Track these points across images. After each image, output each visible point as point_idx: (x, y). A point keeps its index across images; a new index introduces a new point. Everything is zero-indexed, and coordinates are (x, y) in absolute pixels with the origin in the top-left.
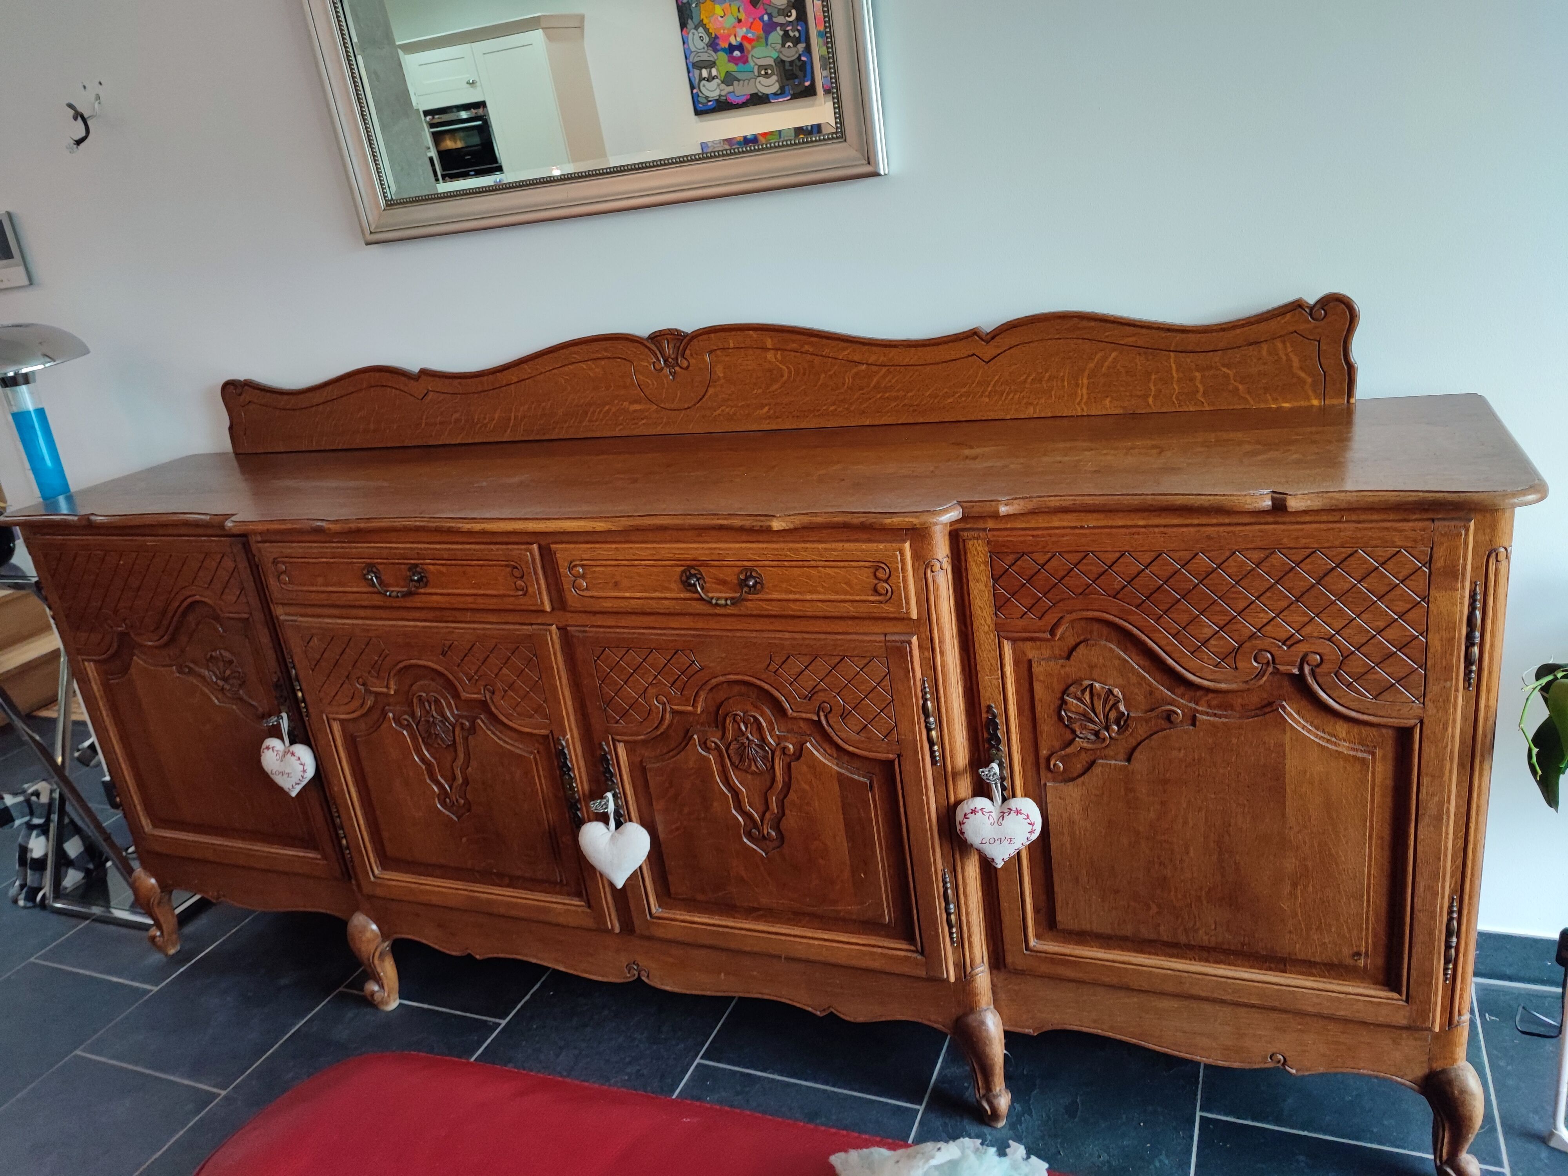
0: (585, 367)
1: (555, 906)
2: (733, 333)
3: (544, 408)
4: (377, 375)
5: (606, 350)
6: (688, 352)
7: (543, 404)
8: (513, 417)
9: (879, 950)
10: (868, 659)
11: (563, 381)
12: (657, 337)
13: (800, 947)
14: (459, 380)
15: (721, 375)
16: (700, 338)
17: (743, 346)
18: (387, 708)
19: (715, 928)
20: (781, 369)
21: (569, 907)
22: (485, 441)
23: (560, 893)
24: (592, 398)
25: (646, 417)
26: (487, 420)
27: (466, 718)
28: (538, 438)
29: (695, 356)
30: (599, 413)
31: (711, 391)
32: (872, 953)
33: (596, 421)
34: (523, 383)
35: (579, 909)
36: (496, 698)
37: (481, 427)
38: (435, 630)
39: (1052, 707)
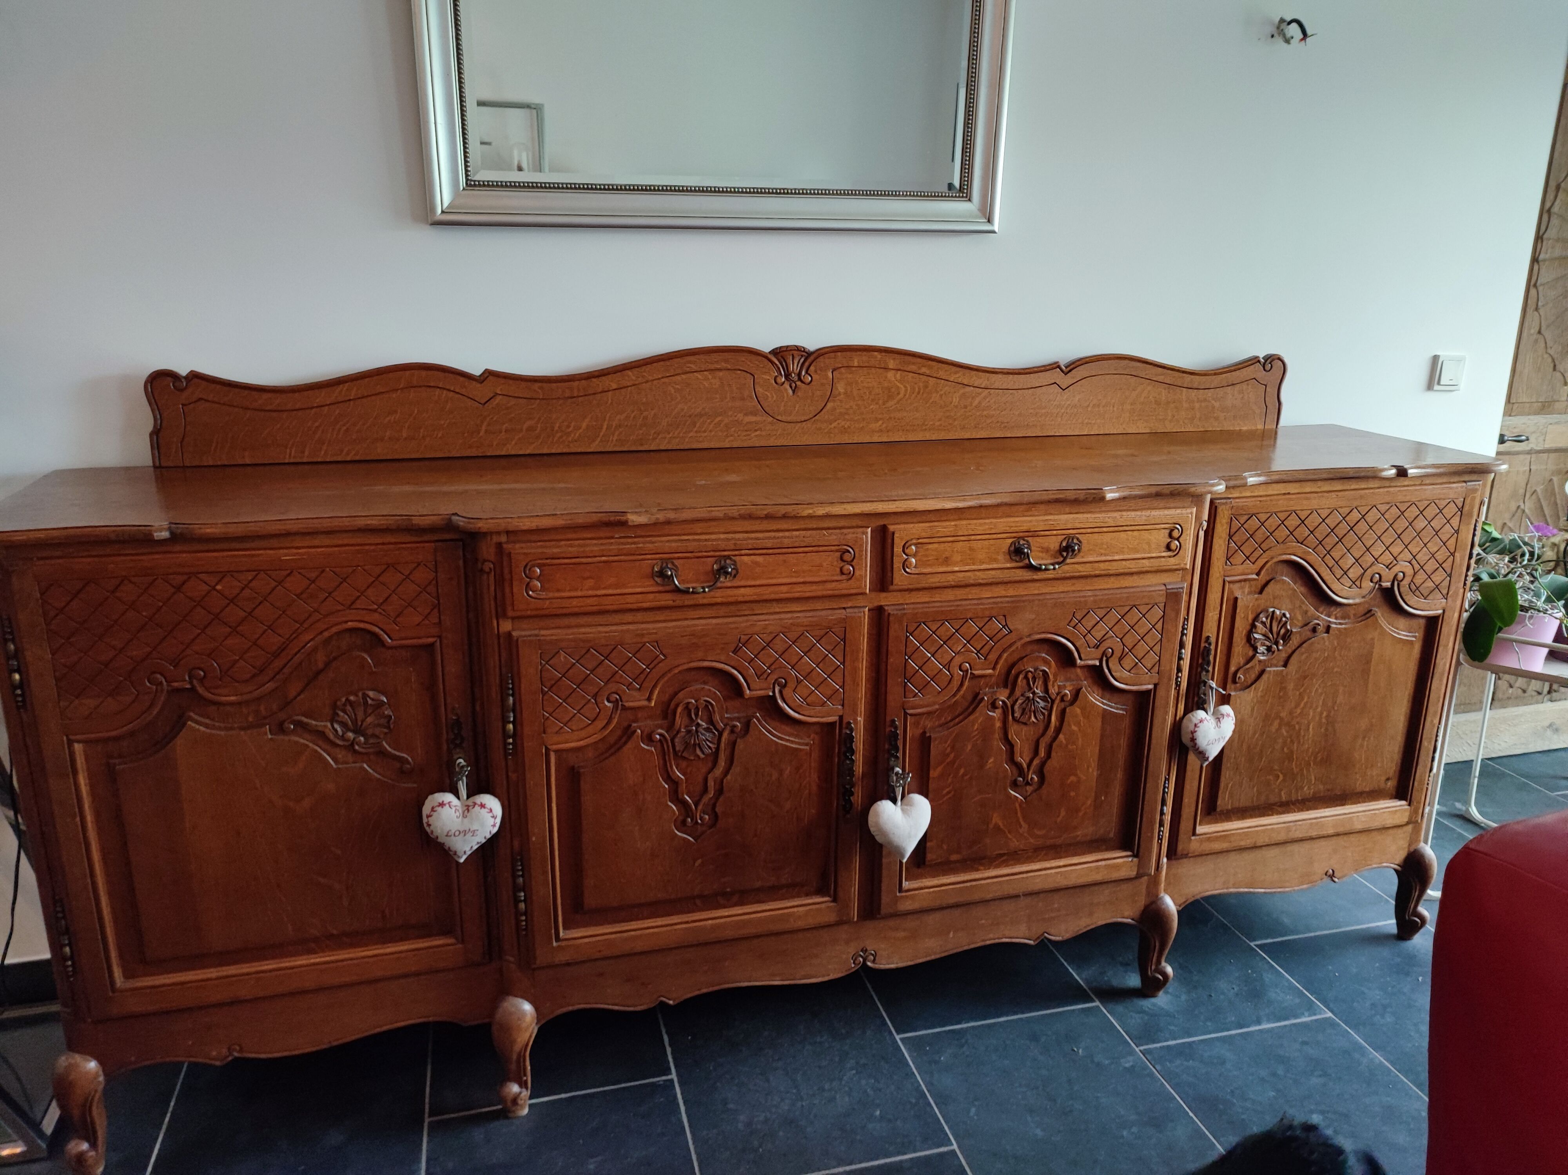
0: (700, 377)
1: (795, 910)
2: (859, 353)
3: (645, 418)
4: (424, 373)
5: (726, 361)
6: (812, 368)
7: (645, 414)
8: (605, 427)
9: (1103, 863)
10: (1150, 606)
11: (673, 391)
12: (781, 353)
13: (1037, 881)
14: (540, 384)
15: (842, 391)
16: (826, 356)
17: (867, 364)
18: (634, 725)
19: (962, 885)
20: (898, 387)
21: (810, 907)
22: (564, 451)
23: (798, 896)
24: (703, 409)
25: (760, 429)
26: (571, 429)
27: (738, 719)
28: (633, 448)
29: (819, 372)
30: (710, 424)
31: (830, 405)
32: (1097, 868)
33: (705, 432)
34: (623, 390)
35: (823, 906)
36: (787, 692)
37: (561, 437)
38: (733, 626)
39: (1244, 632)
